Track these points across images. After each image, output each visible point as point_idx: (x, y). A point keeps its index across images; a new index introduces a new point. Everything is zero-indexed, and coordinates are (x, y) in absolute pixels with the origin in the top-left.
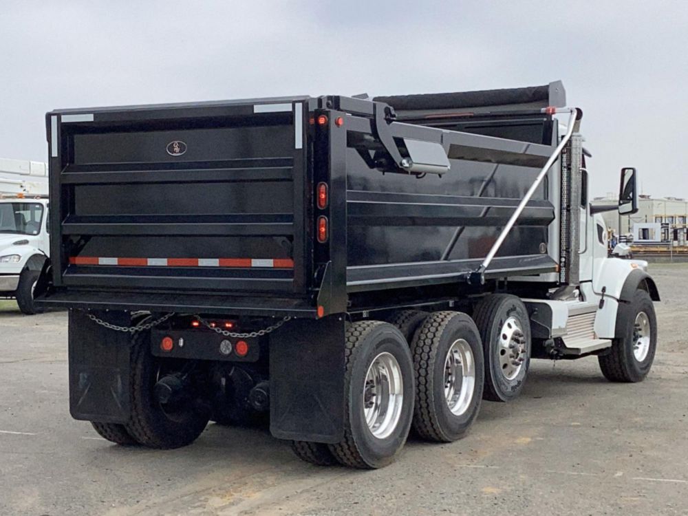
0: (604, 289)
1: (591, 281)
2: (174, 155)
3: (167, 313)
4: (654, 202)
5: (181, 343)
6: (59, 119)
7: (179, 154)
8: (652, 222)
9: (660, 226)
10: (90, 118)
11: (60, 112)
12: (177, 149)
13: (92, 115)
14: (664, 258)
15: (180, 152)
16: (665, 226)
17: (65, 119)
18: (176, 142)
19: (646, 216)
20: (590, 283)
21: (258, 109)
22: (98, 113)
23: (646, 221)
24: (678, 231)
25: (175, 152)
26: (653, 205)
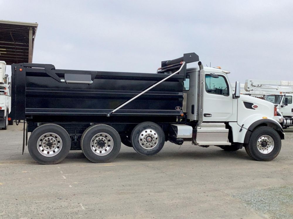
0: (243, 125)
1: (237, 122)
20: (236, 123)
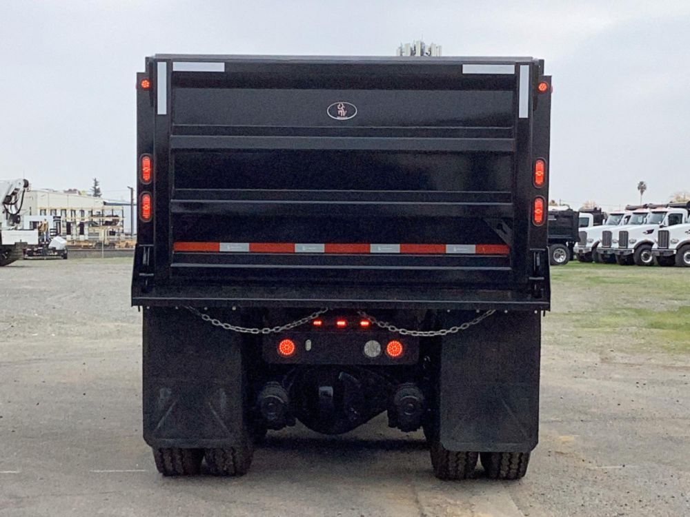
2: (338, 118)
3: (318, 309)
4: (38, 193)
5: (309, 345)
6: (169, 67)
7: (347, 118)
8: (36, 214)
9: (53, 220)
10: (220, 68)
11: (171, 58)
12: (342, 111)
13: (223, 65)
14: (96, 253)
15: (346, 115)
16: (57, 219)
17: (178, 67)
18: (342, 103)
19: (30, 208)
21: (467, 69)
22: (230, 62)
23: (31, 214)
24: (71, 225)
25: (340, 116)
26: (37, 195)
